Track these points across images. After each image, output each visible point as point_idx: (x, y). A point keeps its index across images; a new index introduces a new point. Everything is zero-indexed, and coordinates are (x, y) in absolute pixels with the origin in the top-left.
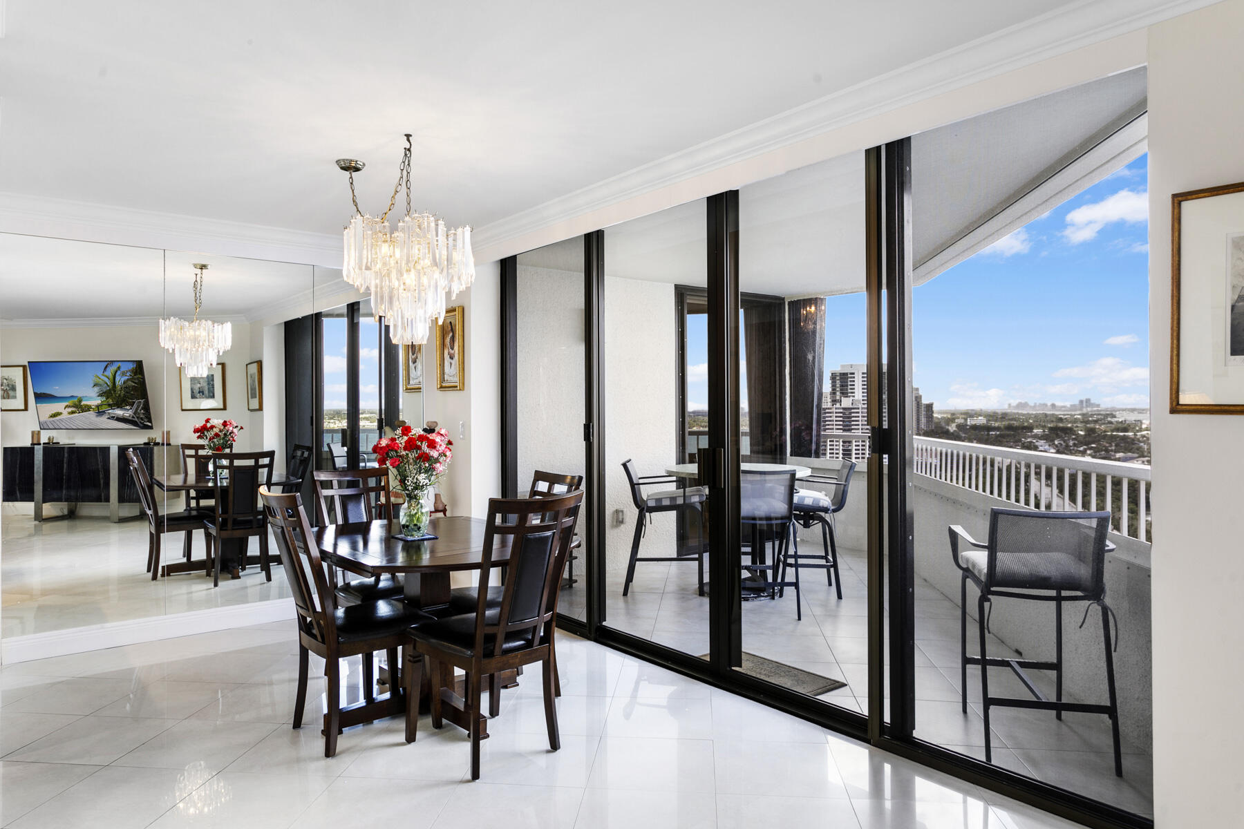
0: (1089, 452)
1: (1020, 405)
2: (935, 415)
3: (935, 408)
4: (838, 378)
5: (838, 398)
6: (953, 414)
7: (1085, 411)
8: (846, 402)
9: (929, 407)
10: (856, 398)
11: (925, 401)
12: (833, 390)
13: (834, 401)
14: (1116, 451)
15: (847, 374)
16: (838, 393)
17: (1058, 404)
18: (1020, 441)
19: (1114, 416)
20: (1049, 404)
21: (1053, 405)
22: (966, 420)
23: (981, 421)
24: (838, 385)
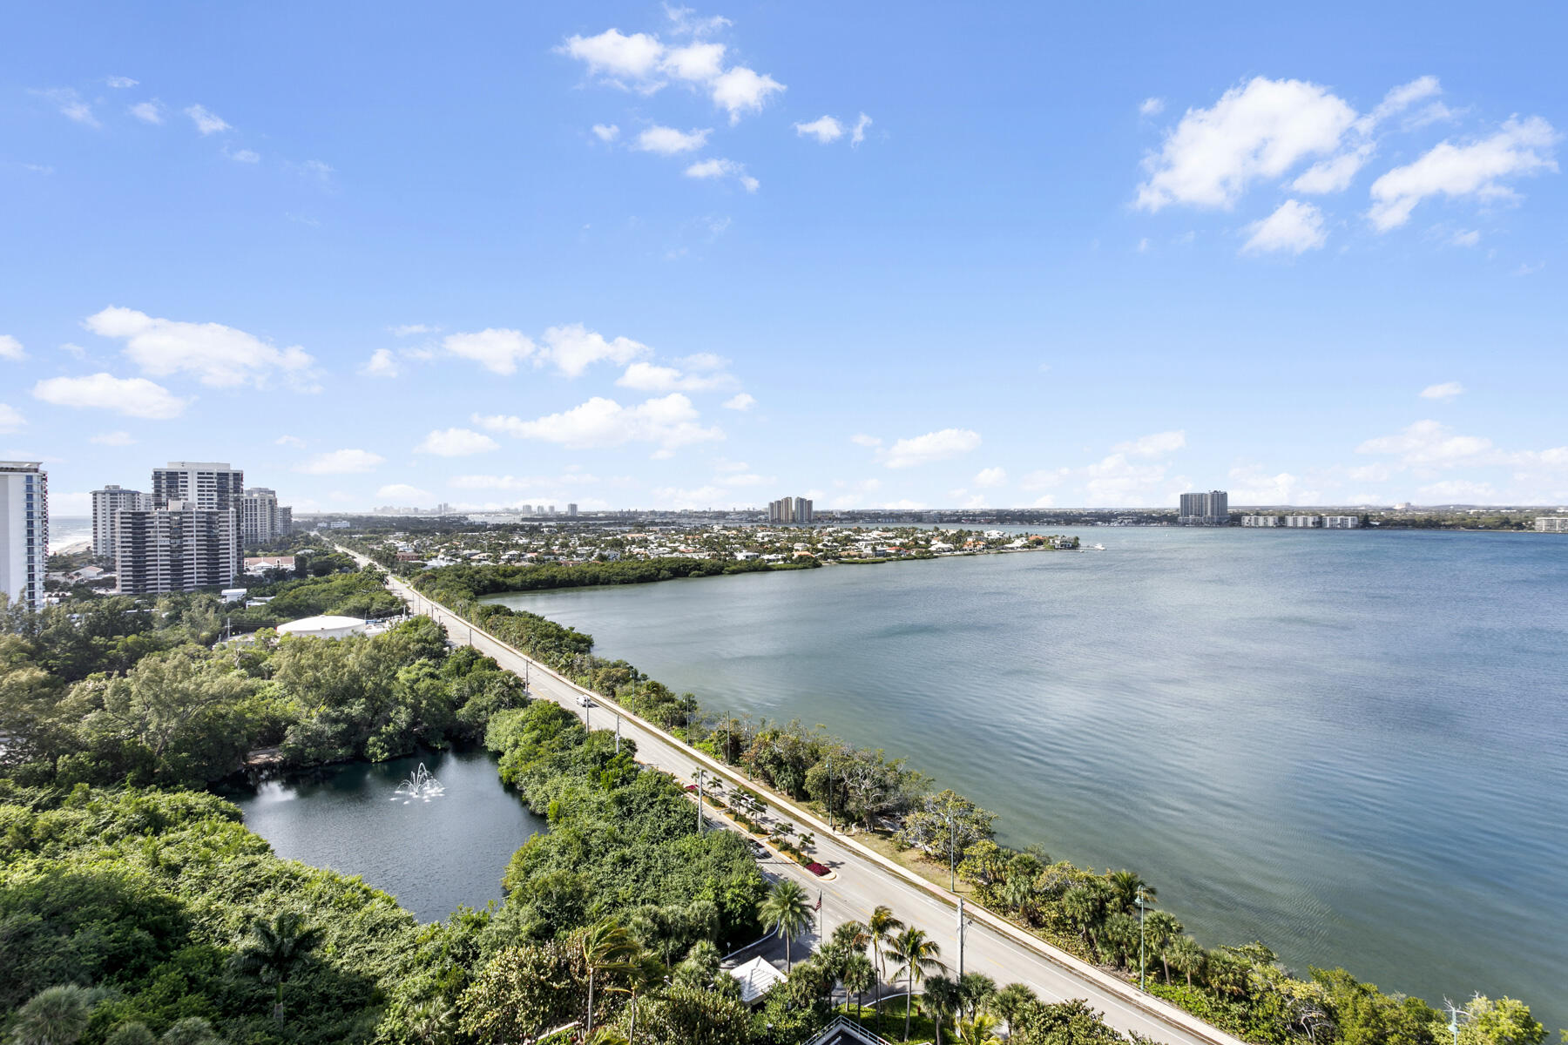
0: (442, 550)
1: (384, 509)
2: (293, 520)
3: (293, 512)
4: (163, 477)
5: (164, 500)
6: (316, 518)
7: (443, 514)
8: (174, 506)
9: (287, 511)
10: (190, 501)
11: (281, 504)
12: (156, 491)
13: (158, 504)
14: (464, 549)
15: (177, 473)
16: (164, 495)
17: (421, 508)
18: (382, 542)
19: (467, 519)
20: (412, 508)
21: (416, 509)
22: (329, 524)
23: (346, 524)
24: (164, 486)
